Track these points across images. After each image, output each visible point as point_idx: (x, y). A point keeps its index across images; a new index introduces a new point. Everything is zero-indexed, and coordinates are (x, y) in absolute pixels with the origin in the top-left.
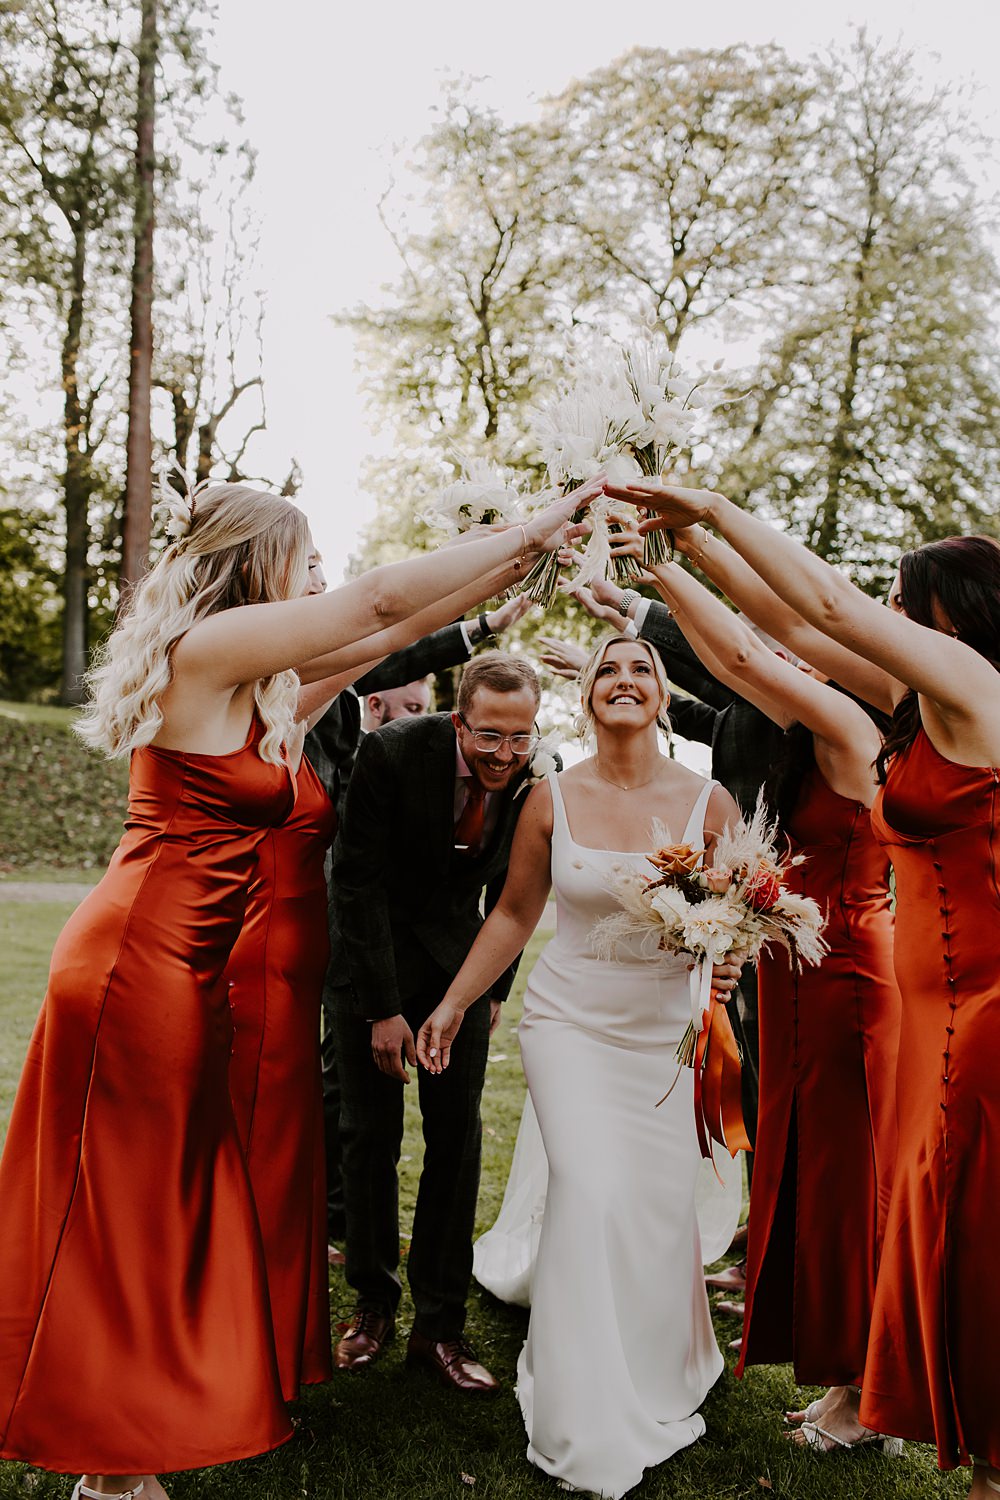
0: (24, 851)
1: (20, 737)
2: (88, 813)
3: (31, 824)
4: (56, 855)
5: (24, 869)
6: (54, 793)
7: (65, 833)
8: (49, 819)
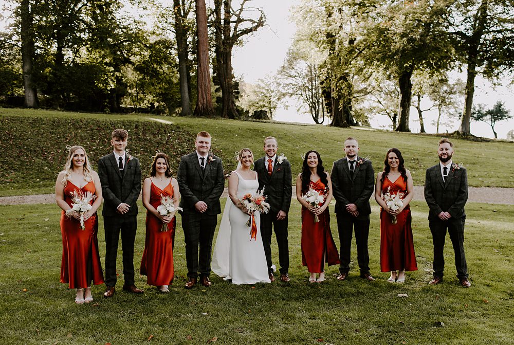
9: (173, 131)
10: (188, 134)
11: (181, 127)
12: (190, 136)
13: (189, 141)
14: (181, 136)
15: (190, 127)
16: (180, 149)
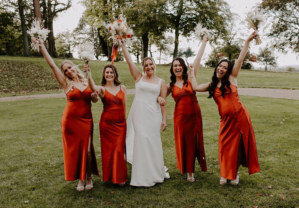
0: (31, 88)
1: (23, 65)
2: (41, 79)
3: (30, 83)
4: (37, 89)
5: (31, 92)
6: (33, 76)
7: (38, 84)
8: (34, 81)
9: (29, 65)
10: (38, 66)
11: (33, 63)
12: (39, 67)
13: (39, 70)
14: (35, 68)
15: (38, 63)
16: (35, 75)
